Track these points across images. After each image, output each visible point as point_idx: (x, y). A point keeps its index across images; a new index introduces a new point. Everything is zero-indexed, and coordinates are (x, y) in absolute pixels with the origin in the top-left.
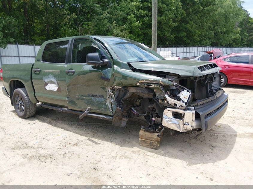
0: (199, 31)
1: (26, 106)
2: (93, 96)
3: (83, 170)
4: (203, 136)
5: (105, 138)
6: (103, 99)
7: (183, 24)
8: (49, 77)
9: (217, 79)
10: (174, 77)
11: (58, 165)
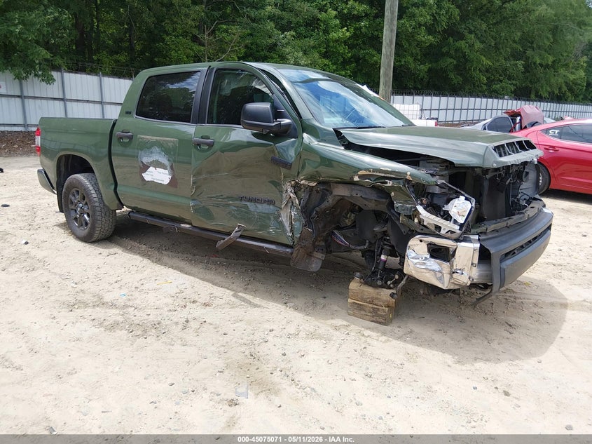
0: (488, 59)
1: (94, 214)
2: (250, 200)
3: (228, 358)
4: (491, 302)
5: (270, 295)
6: (272, 207)
7: (451, 40)
8: (151, 153)
9: (532, 175)
10: (438, 165)
11: (173, 345)
